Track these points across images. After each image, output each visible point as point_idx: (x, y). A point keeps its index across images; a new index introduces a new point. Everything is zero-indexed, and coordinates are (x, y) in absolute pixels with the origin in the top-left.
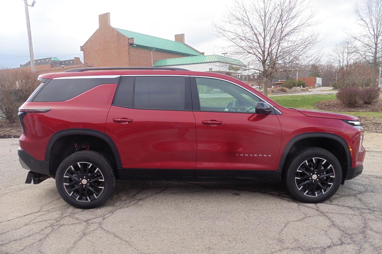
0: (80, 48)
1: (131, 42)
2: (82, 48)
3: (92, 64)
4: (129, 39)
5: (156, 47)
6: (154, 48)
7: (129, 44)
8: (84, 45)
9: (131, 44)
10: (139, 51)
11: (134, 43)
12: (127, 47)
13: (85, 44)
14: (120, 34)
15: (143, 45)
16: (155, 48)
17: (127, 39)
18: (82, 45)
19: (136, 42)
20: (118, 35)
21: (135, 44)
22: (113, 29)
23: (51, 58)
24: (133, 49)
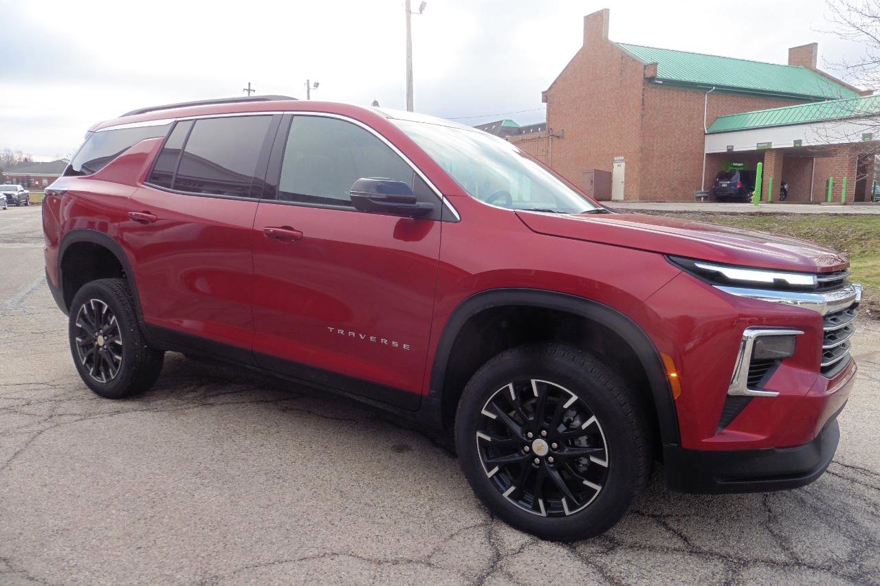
0: (540, 97)
1: (649, 74)
2: (546, 96)
3: (563, 130)
4: (645, 66)
5: (718, 83)
6: (712, 86)
7: (647, 78)
8: (550, 88)
9: (651, 80)
10: (671, 95)
11: (659, 76)
12: (640, 85)
13: (552, 85)
14: (628, 56)
15: (683, 79)
16: (716, 86)
17: (642, 67)
18: (546, 89)
19: (662, 73)
20: (622, 59)
21: (659, 79)
22: (613, 47)
23: (502, 121)
24: (653, 90)
